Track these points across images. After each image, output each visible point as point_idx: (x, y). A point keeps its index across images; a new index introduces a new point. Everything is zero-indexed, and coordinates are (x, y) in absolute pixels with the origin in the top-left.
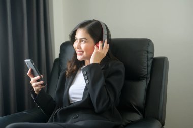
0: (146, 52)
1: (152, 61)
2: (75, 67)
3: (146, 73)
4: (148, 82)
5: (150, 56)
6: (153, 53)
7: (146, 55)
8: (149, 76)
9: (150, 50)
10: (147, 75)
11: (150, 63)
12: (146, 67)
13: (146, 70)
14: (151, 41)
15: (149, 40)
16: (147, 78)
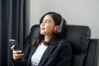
0: (85, 35)
1: (89, 41)
2: (39, 40)
3: (84, 49)
4: (85, 56)
5: (88, 38)
6: (90, 36)
7: (85, 37)
8: (86, 51)
9: (88, 34)
10: (85, 50)
11: (88, 42)
12: (85, 45)
13: (84, 47)
14: (89, 27)
15: (88, 27)
16: (85, 52)
